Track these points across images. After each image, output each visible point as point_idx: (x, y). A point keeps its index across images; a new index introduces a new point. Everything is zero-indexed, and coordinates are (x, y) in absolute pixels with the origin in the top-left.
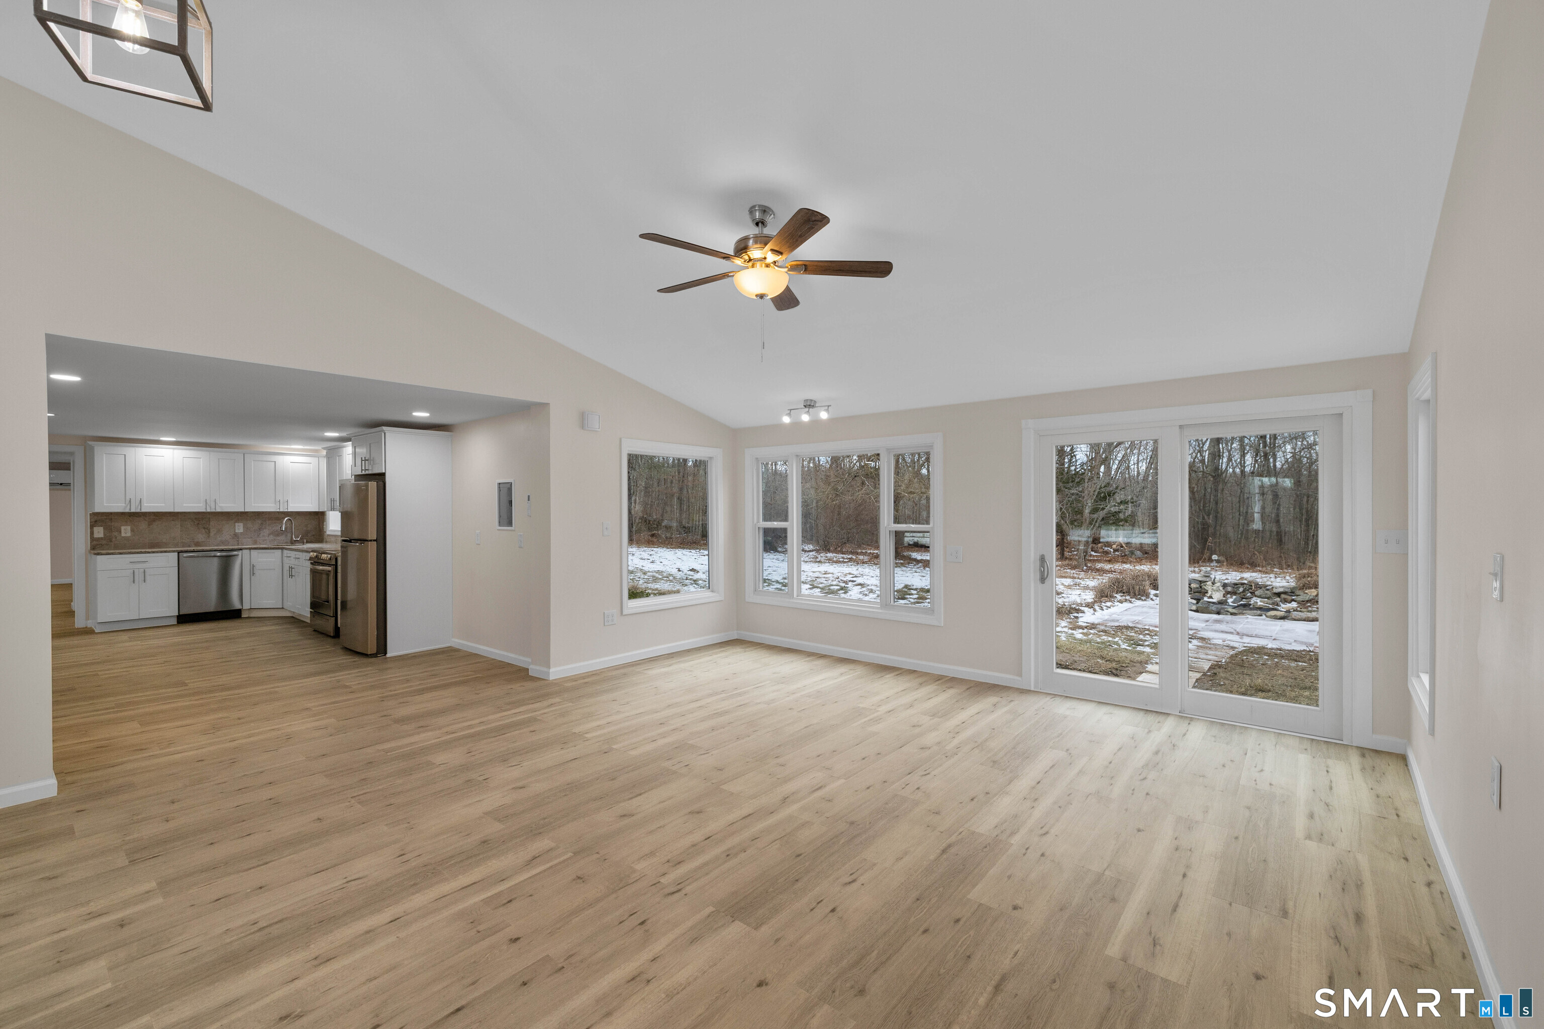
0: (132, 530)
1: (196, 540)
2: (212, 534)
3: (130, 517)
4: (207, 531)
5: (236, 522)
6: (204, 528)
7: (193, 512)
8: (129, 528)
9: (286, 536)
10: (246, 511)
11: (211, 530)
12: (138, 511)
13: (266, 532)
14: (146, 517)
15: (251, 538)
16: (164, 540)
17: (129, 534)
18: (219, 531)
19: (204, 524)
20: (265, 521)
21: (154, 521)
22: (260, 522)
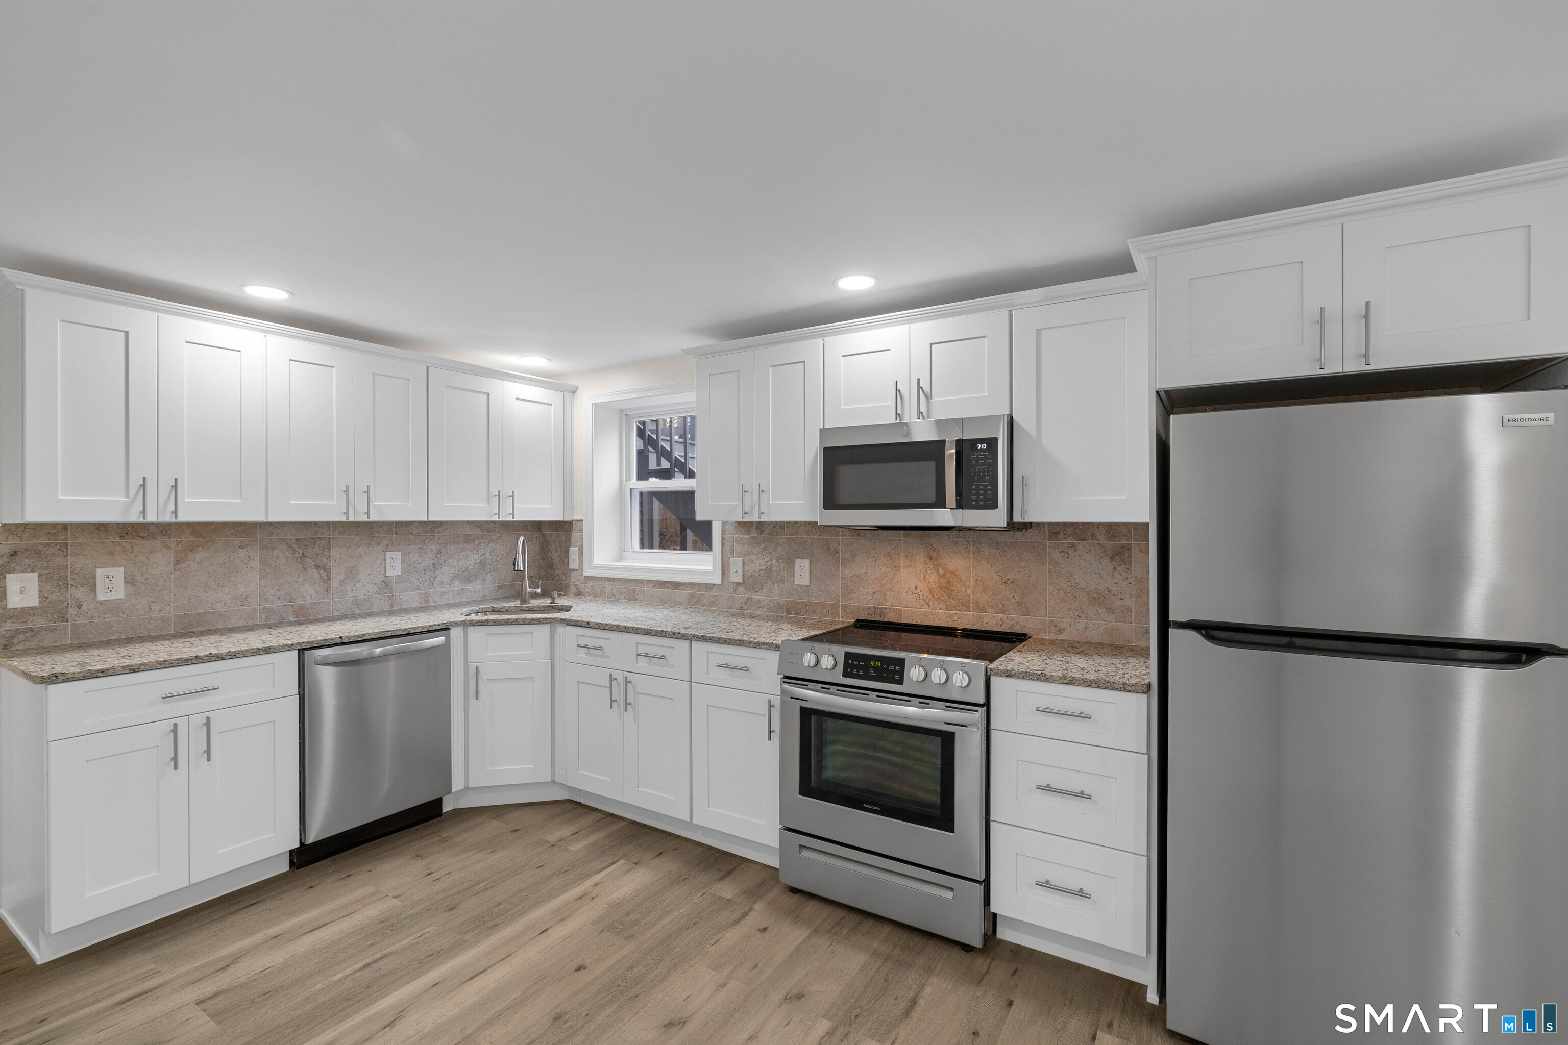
0: (129, 581)
1: (298, 602)
2: (334, 584)
3: (122, 537)
4: (324, 574)
5: (387, 549)
6: (317, 567)
7: (291, 523)
8: (119, 573)
9: (484, 580)
10: (431, 519)
11: (334, 573)
12: (168, 518)
13: (446, 573)
14: (169, 537)
15: (418, 589)
16: (219, 607)
17: (119, 592)
18: (351, 574)
19: (317, 555)
20: (445, 545)
21: (193, 548)
22: (434, 548)
